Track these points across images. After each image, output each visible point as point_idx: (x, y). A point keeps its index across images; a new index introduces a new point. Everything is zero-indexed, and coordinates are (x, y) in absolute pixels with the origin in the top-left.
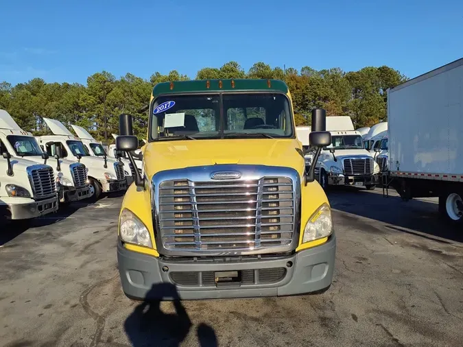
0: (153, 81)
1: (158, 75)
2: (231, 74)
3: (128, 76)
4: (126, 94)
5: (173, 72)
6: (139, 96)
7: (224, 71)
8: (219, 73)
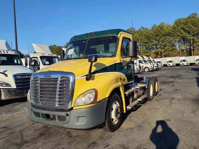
0: (152, 29)
1: (155, 25)
2: (193, 19)
3: (142, 28)
4: (140, 36)
5: (162, 23)
6: (145, 36)
7: (188, 18)
8: (185, 20)
